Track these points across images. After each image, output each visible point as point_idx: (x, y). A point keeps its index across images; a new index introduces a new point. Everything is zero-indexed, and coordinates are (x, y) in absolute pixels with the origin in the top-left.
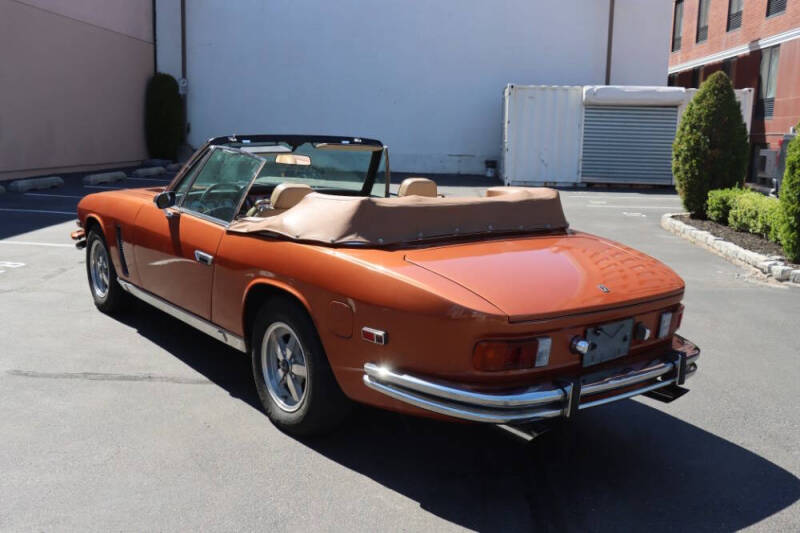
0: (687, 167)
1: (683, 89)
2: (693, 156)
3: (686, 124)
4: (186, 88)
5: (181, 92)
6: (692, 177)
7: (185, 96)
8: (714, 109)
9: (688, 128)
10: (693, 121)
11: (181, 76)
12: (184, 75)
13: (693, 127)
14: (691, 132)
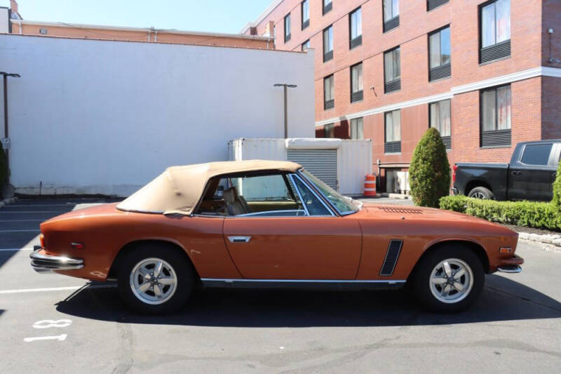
0: (424, 183)
1: (340, 140)
2: (427, 177)
3: (418, 158)
4: (9, 145)
5: (4, 147)
6: (426, 190)
7: (7, 150)
8: (435, 149)
9: (420, 160)
10: (424, 156)
11: (4, 136)
12: (6, 135)
13: (424, 159)
14: (423, 163)
